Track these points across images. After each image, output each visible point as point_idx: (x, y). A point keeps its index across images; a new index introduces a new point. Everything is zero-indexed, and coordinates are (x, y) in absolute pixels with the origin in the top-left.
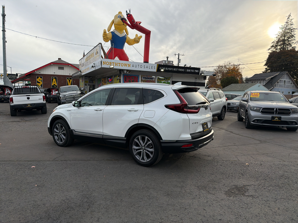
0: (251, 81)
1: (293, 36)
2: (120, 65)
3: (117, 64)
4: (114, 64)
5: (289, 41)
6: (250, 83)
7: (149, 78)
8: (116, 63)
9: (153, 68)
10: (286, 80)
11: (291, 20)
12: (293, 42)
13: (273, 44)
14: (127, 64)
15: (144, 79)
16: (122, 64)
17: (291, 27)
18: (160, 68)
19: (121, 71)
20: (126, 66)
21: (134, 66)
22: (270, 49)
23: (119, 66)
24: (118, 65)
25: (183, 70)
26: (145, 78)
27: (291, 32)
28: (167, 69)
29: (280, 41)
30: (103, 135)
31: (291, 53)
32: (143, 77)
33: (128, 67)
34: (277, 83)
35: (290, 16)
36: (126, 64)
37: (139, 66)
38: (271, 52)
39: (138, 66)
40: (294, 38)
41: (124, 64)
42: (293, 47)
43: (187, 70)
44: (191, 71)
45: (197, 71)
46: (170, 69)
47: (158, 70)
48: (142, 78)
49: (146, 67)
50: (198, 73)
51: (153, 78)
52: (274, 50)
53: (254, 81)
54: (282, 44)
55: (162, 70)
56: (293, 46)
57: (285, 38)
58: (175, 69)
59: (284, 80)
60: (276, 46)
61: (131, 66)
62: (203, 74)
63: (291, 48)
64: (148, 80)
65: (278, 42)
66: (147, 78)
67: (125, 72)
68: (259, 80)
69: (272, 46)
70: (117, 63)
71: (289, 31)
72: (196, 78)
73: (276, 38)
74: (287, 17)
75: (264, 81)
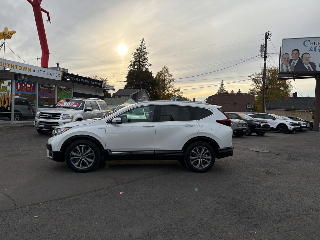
0: (118, 96)
1: (146, 58)
2: (18, 68)
3: (13, 67)
4: (10, 66)
5: (144, 63)
6: (117, 97)
7: (48, 87)
8: (12, 65)
9: (58, 76)
10: (145, 97)
11: (145, 44)
12: (146, 64)
13: (131, 63)
14: (27, 68)
15: (42, 88)
16: (20, 67)
17: (144, 50)
18: (65, 77)
19: (17, 75)
20: (26, 70)
21: (36, 71)
22: (129, 67)
23: (16, 69)
24: (15, 67)
25: (87, 82)
26: (43, 86)
27: (145, 55)
28: (72, 78)
29: (137, 62)
30: (155, 151)
31: (147, 73)
32: (41, 85)
33: (28, 71)
34: (139, 99)
35: (143, 40)
36: (25, 68)
37: (42, 72)
38: (130, 70)
39: (40, 71)
40: (147, 61)
41: (23, 67)
42: (146, 69)
43: (91, 82)
44: (95, 83)
45: (100, 84)
46: (75, 79)
47: (64, 79)
48: (40, 87)
49: (49, 74)
50: (101, 86)
51: (52, 88)
52: (132, 69)
53: (120, 96)
54: (138, 64)
55: (68, 80)
56: (146, 67)
57: (140, 60)
58: (80, 80)
59: (143, 96)
60: (134, 65)
61: (32, 70)
62: (106, 88)
63: (145, 69)
64: (47, 89)
65: (135, 62)
66: (46, 87)
67: (23, 77)
68: (125, 95)
69: (131, 65)
70: (14, 65)
71: (143, 54)
72: (96, 91)
73: (133, 58)
74: (141, 41)
75: (129, 97)
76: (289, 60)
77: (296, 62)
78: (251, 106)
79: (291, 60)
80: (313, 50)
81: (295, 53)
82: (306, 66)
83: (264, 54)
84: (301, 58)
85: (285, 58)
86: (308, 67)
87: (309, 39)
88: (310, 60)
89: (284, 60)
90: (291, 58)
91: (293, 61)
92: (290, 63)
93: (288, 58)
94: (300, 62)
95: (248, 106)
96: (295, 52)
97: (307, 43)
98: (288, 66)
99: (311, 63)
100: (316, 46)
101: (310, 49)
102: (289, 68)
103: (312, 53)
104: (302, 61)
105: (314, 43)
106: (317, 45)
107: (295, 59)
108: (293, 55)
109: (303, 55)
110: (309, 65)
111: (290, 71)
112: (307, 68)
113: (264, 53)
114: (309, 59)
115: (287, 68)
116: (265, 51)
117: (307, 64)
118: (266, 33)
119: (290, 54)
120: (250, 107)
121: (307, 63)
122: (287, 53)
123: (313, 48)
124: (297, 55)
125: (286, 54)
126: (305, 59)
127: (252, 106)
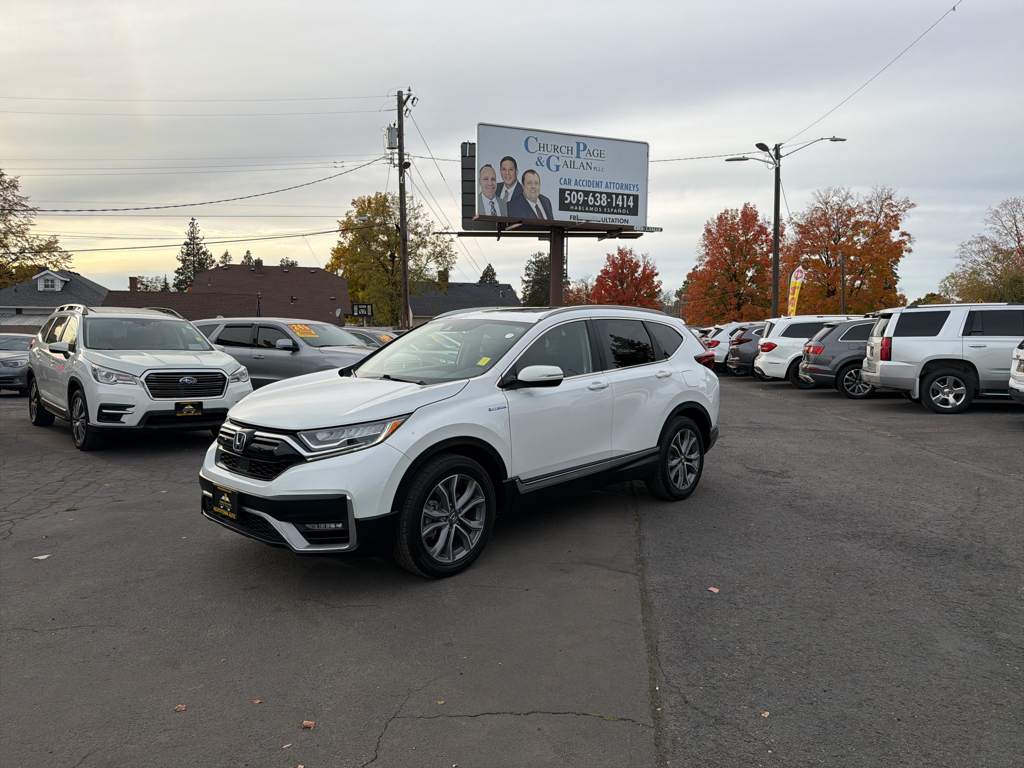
30: (611, 459)
76: (495, 184)
77: (511, 190)
78: (366, 309)
79: (500, 186)
80: (545, 164)
81: (508, 167)
82: (533, 205)
83: (396, 156)
84: (521, 182)
85: (487, 179)
86: (537, 207)
87: (535, 134)
88: (539, 190)
89: (484, 183)
90: (499, 180)
91: (505, 188)
92: (498, 193)
93: (494, 179)
94: (519, 190)
95: (359, 309)
96: (508, 164)
97: (533, 145)
98: (494, 200)
99: (541, 198)
100: (550, 154)
101: (539, 162)
102: (497, 206)
103: (541, 171)
104: (523, 191)
105: (544, 147)
106: (552, 153)
107: (509, 182)
108: (504, 172)
109: (526, 176)
110: (539, 203)
111: (499, 214)
112: (535, 210)
113: (397, 151)
114: (537, 187)
115: (493, 207)
116: (401, 148)
117: (535, 202)
118: (400, 94)
119: (496, 167)
120: (363, 312)
121: (533, 196)
122: (490, 166)
123: (545, 158)
124: (512, 173)
125: (487, 165)
126: (529, 187)
127: (369, 307)
